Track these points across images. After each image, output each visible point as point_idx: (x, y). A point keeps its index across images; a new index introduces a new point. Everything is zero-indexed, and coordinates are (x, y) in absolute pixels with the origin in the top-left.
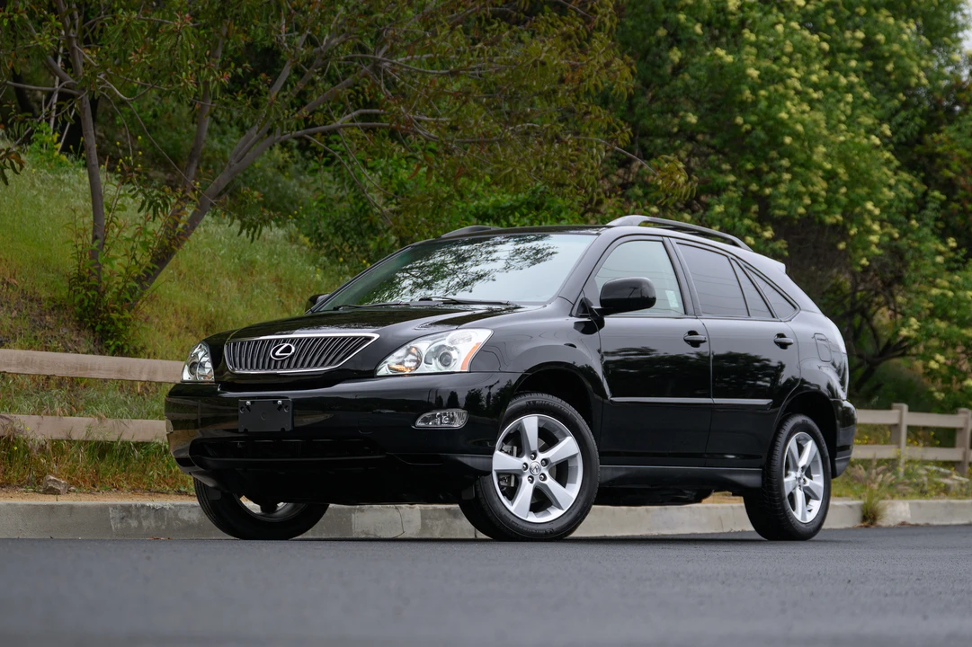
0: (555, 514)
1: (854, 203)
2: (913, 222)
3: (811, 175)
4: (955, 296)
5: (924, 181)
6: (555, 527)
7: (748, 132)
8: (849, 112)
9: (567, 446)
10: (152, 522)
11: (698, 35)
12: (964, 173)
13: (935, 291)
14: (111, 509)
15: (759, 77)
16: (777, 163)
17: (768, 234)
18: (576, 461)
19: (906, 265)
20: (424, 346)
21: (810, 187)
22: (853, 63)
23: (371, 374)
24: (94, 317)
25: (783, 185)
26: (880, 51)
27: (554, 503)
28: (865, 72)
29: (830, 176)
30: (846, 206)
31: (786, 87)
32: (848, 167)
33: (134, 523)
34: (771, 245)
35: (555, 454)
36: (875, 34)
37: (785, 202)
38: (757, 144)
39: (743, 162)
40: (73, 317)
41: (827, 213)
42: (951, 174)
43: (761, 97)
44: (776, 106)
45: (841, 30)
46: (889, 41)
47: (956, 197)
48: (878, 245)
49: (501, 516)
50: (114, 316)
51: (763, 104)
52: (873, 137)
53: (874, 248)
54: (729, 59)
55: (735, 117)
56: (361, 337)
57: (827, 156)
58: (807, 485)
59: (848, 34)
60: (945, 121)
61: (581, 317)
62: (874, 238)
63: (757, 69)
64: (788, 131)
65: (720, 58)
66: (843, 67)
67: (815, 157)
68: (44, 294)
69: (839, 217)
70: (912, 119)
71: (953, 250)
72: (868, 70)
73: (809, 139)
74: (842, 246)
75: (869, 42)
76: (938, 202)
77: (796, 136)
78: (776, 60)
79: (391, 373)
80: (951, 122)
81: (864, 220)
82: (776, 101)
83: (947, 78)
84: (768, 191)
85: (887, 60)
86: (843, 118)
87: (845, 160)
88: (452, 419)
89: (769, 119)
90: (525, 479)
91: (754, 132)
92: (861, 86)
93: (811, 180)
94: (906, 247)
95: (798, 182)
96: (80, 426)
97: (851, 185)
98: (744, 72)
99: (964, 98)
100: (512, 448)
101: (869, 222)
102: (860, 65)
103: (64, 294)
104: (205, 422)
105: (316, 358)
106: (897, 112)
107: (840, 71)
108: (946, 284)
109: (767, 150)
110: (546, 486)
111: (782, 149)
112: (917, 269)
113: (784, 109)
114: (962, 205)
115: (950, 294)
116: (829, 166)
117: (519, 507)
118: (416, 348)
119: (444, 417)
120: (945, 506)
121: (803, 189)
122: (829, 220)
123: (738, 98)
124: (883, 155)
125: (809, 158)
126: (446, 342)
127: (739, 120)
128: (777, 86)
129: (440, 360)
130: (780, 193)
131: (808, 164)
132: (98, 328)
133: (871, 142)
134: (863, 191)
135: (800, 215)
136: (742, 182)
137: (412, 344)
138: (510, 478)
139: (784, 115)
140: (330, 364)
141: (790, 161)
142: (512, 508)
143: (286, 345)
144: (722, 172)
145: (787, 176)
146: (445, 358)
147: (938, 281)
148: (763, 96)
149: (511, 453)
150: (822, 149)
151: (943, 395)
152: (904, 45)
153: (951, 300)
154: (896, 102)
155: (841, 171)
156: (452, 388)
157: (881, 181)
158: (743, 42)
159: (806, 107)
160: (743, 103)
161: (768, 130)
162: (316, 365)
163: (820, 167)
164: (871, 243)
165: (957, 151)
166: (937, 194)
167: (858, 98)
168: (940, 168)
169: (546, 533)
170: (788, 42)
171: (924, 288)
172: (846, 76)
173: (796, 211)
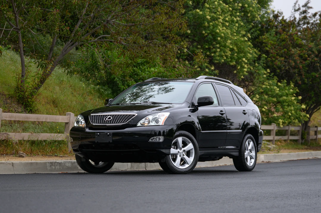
0: (187, 166)
1: (239, 58)
2: (256, 64)
3: (226, 50)
4: (270, 88)
5: (260, 51)
6: (187, 170)
7: (207, 36)
8: (237, 29)
9: (190, 146)
10: (58, 167)
11: (190, 5)
12: (272, 49)
13: (264, 86)
14: (47, 163)
15: (210, 19)
16: (215, 46)
17: (213, 68)
18: (193, 151)
19: (255, 78)
20: (150, 117)
21: (226, 53)
22: (238, 14)
23: (135, 126)
24: (23, 100)
25: (217, 53)
26: (246, 10)
27: (186, 162)
28: (241, 16)
29: (232, 50)
30: (237, 59)
31: (218, 22)
32: (237, 47)
33: (54, 167)
34: (214, 72)
35: (186, 148)
36: (245, 4)
37: (218, 58)
38: (209, 40)
39: (205, 45)
40: (16, 100)
41: (231, 61)
42: (268, 49)
43: (210, 25)
44: (215, 28)
45: (234, 3)
46: (249, 6)
47: (269, 56)
48: (247, 72)
49: (172, 167)
50: (29, 100)
51: (211, 27)
52: (245, 38)
53: (245, 73)
54: (201, 13)
55: (202, 31)
56: (132, 115)
57: (231, 43)
58: (251, 155)
59: (236, 4)
60: (266, 31)
61: (192, 107)
62: (245, 70)
63: (210, 16)
64: (219, 36)
65: (198, 12)
66: (235, 14)
67: (227, 44)
68: (6, 93)
69: (235, 63)
70: (256, 31)
71: (269, 73)
72: (242, 16)
73: (226, 38)
74: (235, 72)
75: (243, 7)
76: (264, 58)
77: (222, 37)
78: (215, 13)
79: (141, 125)
80: (267, 32)
81: (242, 64)
82: (216, 26)
83: (266, 18)
84: (213, 55)
85: (248, 13)
86: (235, 31)
87: (236, 44)
88: (160, 139)
89: (213, 32)
90: (178, 156)
91: (208, 36)
92: (240, 21)
93: (226, 51)
94: (254, 72)
95: (222, 52)
96: (26, 136)
97: (238, 53)
98: (206, 17)
99: (272, 24)
100: (175, 147)
101: (244, 65)
102: (240, 14)
103: (13, 93)
104: (82, 139)
105: (119, 121)
106: (251, 29)
107: (234, 16)
108: (267, 84)
109: (212, 41)
110: (184, 158)
111: (217, 41)
112: (258, 79)
113: (218, 29)
114: (271, 59)
115: (269, 87)
116: (231, 47)
117: (177, 164)
118: (148, 118)
119: (157, 139)
120: (274, 156)
121: (224, 54)
122: (231, 64)
123: (203, 25)
124: (248, 44)
125: (225, 44)
126: (157, 116)
127: (204, 32)
128: (215, 21)
129: (156, 122)
130: (216, 55)
131: (225, 46)
132: (24, 104)
133: (245, 39)
134: (242, 55)
135: (223, 62)
136: (205, 52)
137: (147, 117)
138: (174, 156)
139: (218, 31)
140: (123, 123)
141: (219, 45)
142: (175, 165)
143: (109, 117)
144: (198, 48)
145: (218, 50)
146: (157, 121)
147: (265, 83)
148: (211, 25)
149: (174, 148)
150: (229, 41)
151: (266, 119)
152: (253, 8)
153: (269, 89)
154: (251, 26)
155: (235, 48)
156: (159, 130)
157: (247, 52)
158: (205, 7)
159: (224, 28)
160: (205, 26)
161: (212, 35)
162: (119, 123)
163: (229, 47)
164: (244, 71)
165: (270, 41)
166: (264, 55)
167: (239, 25)
168: (264, 47)
169: (185, 172)
170: (219, 8)
171: (261, 85)
172: (236, 18)
173: (221, 61)
